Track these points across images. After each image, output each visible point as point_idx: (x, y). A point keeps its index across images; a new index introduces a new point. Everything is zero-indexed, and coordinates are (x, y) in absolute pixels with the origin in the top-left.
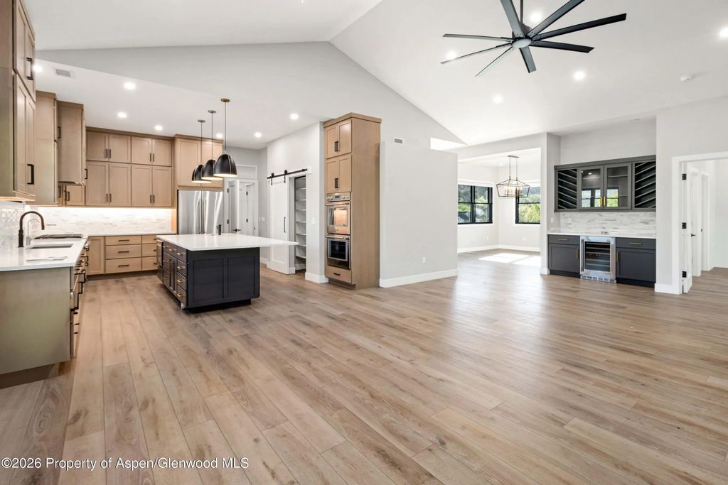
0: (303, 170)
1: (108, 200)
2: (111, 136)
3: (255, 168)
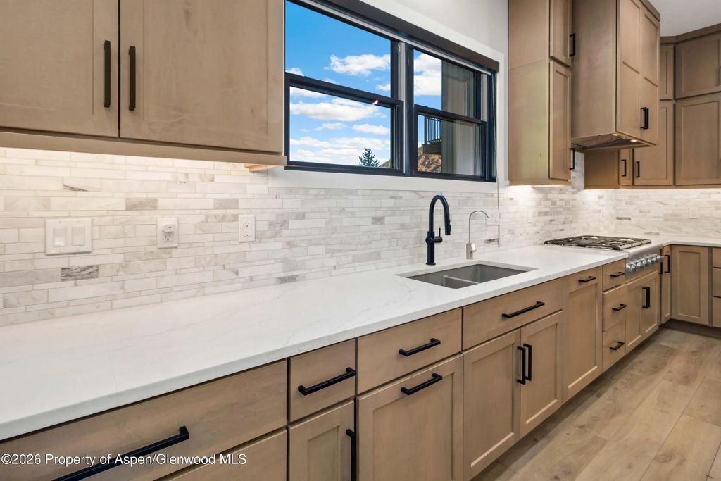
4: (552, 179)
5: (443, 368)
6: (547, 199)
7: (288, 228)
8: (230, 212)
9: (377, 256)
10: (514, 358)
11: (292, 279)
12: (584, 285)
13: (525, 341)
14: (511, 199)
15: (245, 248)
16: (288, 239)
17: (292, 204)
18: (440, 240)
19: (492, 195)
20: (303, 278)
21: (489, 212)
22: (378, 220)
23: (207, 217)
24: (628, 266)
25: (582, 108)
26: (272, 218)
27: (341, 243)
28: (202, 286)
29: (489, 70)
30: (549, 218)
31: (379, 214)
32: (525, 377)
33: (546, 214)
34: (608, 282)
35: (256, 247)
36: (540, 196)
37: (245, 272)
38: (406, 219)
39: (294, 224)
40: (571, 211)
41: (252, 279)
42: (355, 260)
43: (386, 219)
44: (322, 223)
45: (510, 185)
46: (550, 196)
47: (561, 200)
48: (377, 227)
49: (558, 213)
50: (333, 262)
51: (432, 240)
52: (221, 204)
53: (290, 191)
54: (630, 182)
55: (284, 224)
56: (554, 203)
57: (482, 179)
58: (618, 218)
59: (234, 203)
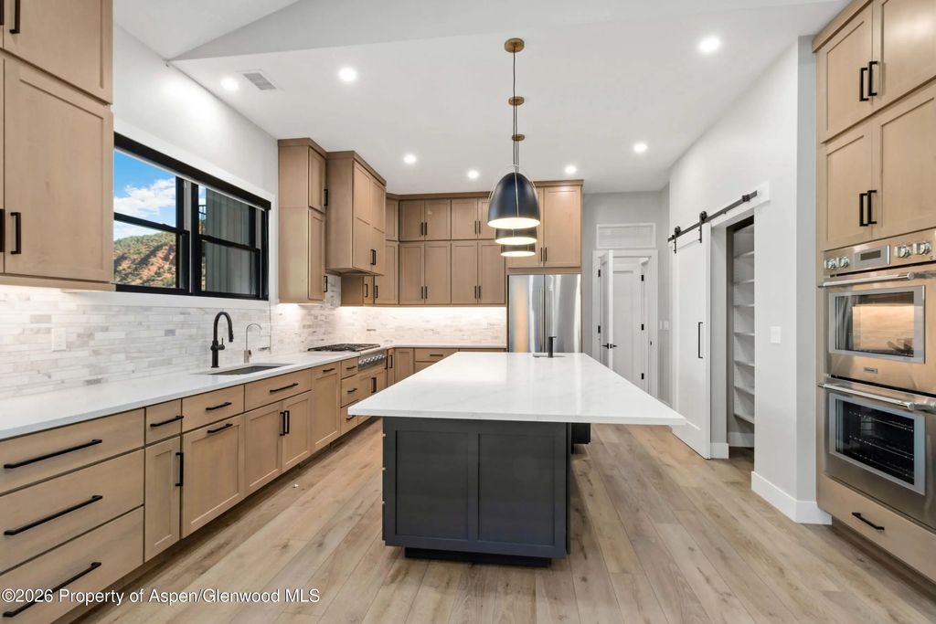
0: (746, 198)
1: (424, 297)
2: (427, 202)
3: (651, 227)
4: (310, 299)
5: (234, 421)
6: (310, 315)
7: (93, 339)
8: (44, 325)
9: (168, 362)
10: (277, 419)
11: (97, 381)
12: (327, 374)
13: (285, 409)
14: (281, 314)
15: (58, 356)
16: (96, 348)
17: (98, 319)
18: (222, 348)
19: (265, 312)
20: (107, 381)
21: (263, 325)
22: (170, 332)
23: (24, 330)
24: (360, 362)
25: (332, 247)
26: (81, 331)
27: (140, 352)
28: (20, 388)
29: (262, 206)
30: (312, 330)
31: (170, 327)
32: (285, 431)
33: (310, 326)
34: (345, 373)
35: (68, 355)
36: (304, 312)
37: (57, 376)
38: (194, 331)
39: (99, 336)
40: (329, 324)
41: (63, 382)
42: (152, 365)
43: (177, 331)
44: (123, 335)
45: (280, 302)
46: (313, 312)
47: (322, 315)
48: (169, 338)
49: (320, 326)
50: (131, 367)
51: (216, 348)
52: (37, 319)
53: (96, 309)
54: (371, 302)
55: (91, 335)
56: (316, 318)
57: (257, 297)
58: (368, 330)
59: (47, 319)
